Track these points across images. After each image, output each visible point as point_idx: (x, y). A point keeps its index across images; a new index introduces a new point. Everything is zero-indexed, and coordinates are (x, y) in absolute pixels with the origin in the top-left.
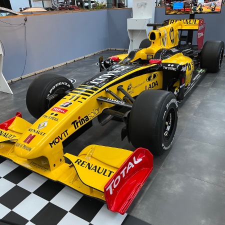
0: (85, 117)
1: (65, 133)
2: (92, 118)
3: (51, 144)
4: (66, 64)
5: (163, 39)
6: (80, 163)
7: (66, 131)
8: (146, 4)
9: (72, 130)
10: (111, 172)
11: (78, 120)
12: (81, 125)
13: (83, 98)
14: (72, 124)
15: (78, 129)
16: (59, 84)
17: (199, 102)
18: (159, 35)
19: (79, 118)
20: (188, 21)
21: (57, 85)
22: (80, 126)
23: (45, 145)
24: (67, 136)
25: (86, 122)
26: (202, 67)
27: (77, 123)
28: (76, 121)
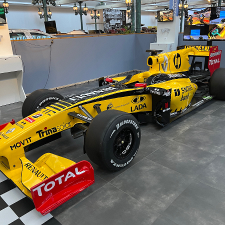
0: (52, 129)
1: (29, 140)
2: (61, 130)
3: (11, 147)
4: (88, 82)
5: (162, 65)
6: (28, 167)
7: (29, 138)
8: (169, 30)
9: (36, 138)
10: (46, 177)
11: (44, 130)
12: (47, 134)
13: (53, 112)
14: (37, 133)
15: (42, 138)
16: (50, 98)
17: (187, 128)
18: (156, 60)
19: (46, 128)
20: (203, 47)
21: (47, 99)
22: (45, 135)
23: (6, 148)
24: (30, 143)
25: (53, 133)
26: (211, 94)
27: (43, 133)
28: (41, 131)
